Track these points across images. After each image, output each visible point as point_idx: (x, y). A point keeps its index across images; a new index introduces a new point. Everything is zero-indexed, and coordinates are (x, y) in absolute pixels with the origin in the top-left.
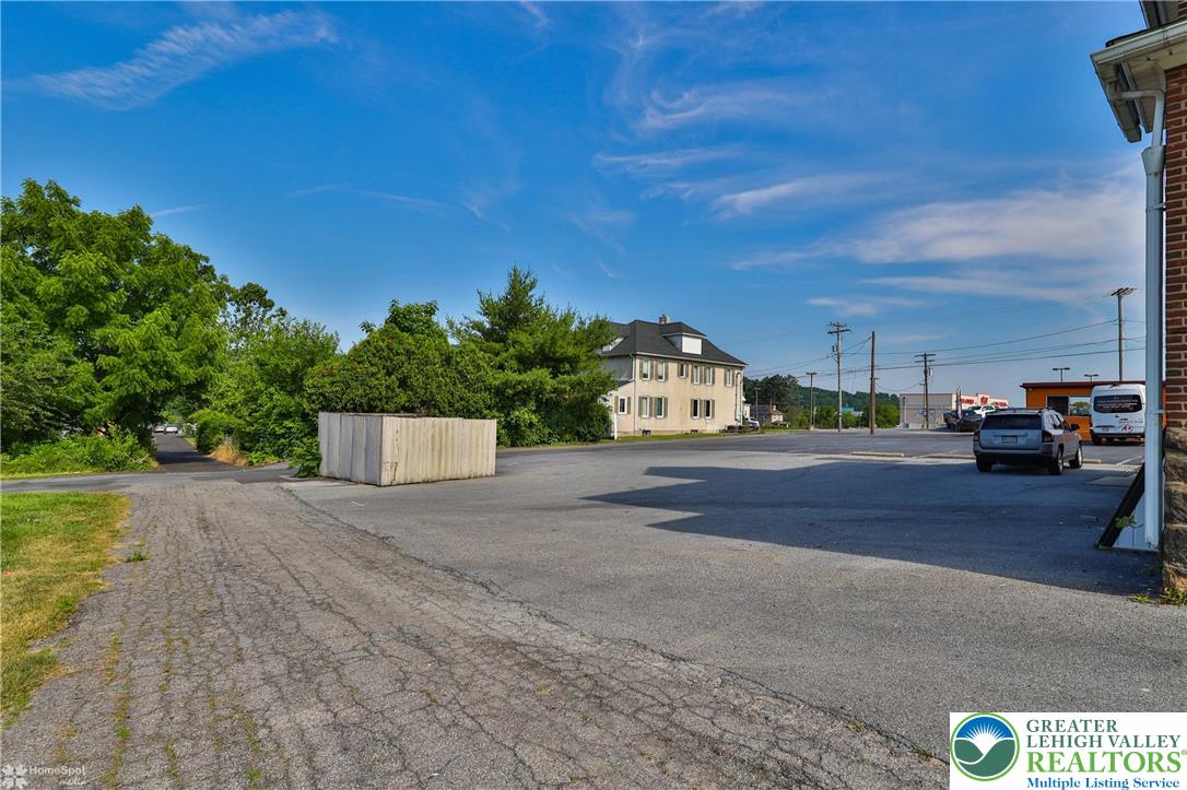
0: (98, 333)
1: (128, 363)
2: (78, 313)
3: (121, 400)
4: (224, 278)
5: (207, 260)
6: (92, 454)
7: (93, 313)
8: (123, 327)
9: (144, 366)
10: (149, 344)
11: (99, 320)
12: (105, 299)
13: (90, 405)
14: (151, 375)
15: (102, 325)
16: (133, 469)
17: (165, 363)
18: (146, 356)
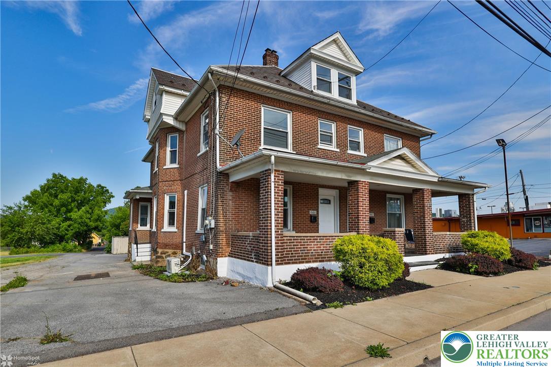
0: (69, 215)
1: (75, 223)
2: (63, 209)
3: (75, 233)
4: (111, 193)
5: (106, 188)
6: (63, 248)
7: (67, 209)
8: (76, 212)
9: (79, 223)
10: (81, 218)
11: (70, 211)
12: (71, 205)
13: (67, 235)
14: (81, 226)
15: (70, 212)
16: (75, 252)
17: (85, 222)
18: (80, 221)
